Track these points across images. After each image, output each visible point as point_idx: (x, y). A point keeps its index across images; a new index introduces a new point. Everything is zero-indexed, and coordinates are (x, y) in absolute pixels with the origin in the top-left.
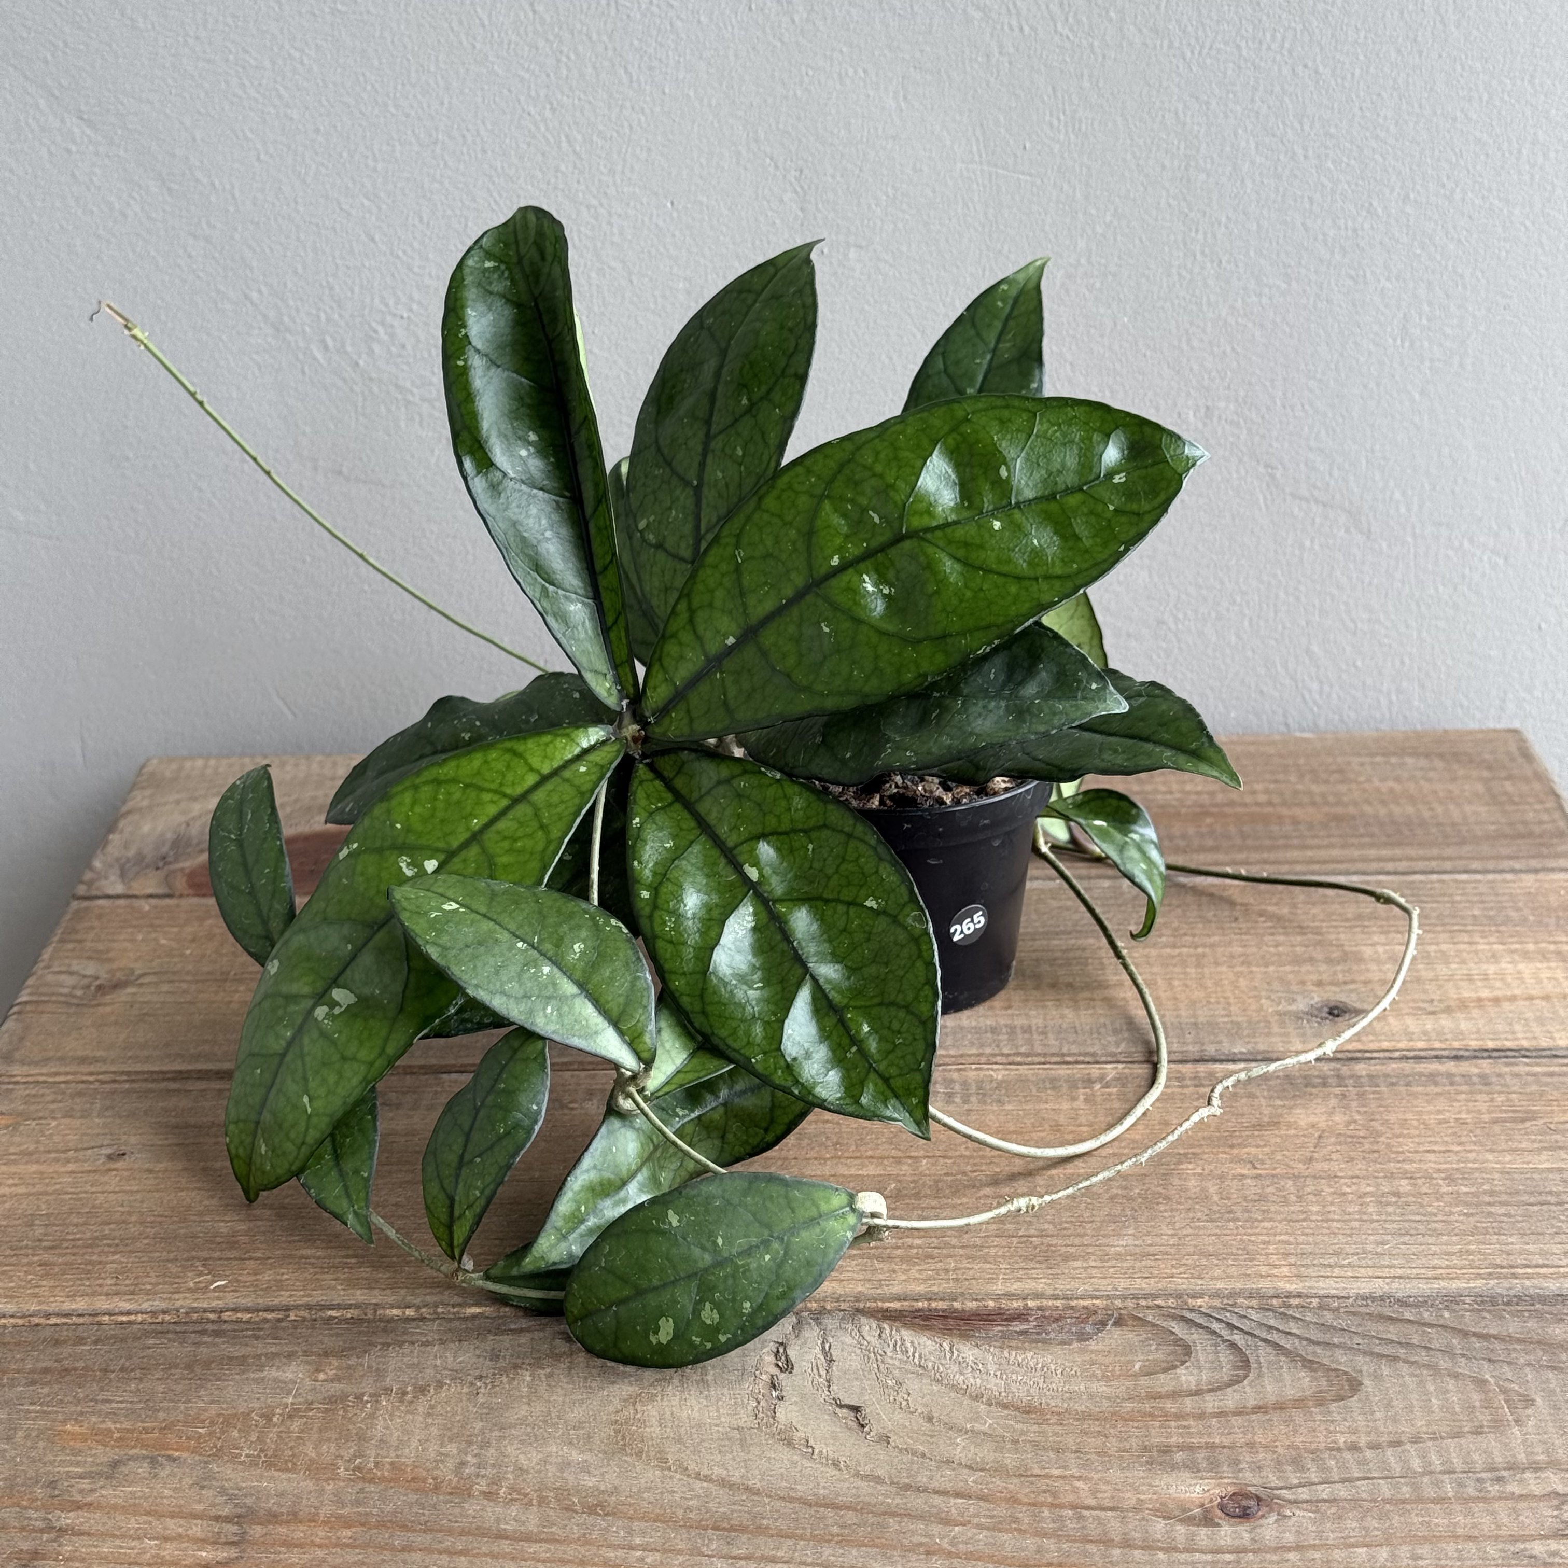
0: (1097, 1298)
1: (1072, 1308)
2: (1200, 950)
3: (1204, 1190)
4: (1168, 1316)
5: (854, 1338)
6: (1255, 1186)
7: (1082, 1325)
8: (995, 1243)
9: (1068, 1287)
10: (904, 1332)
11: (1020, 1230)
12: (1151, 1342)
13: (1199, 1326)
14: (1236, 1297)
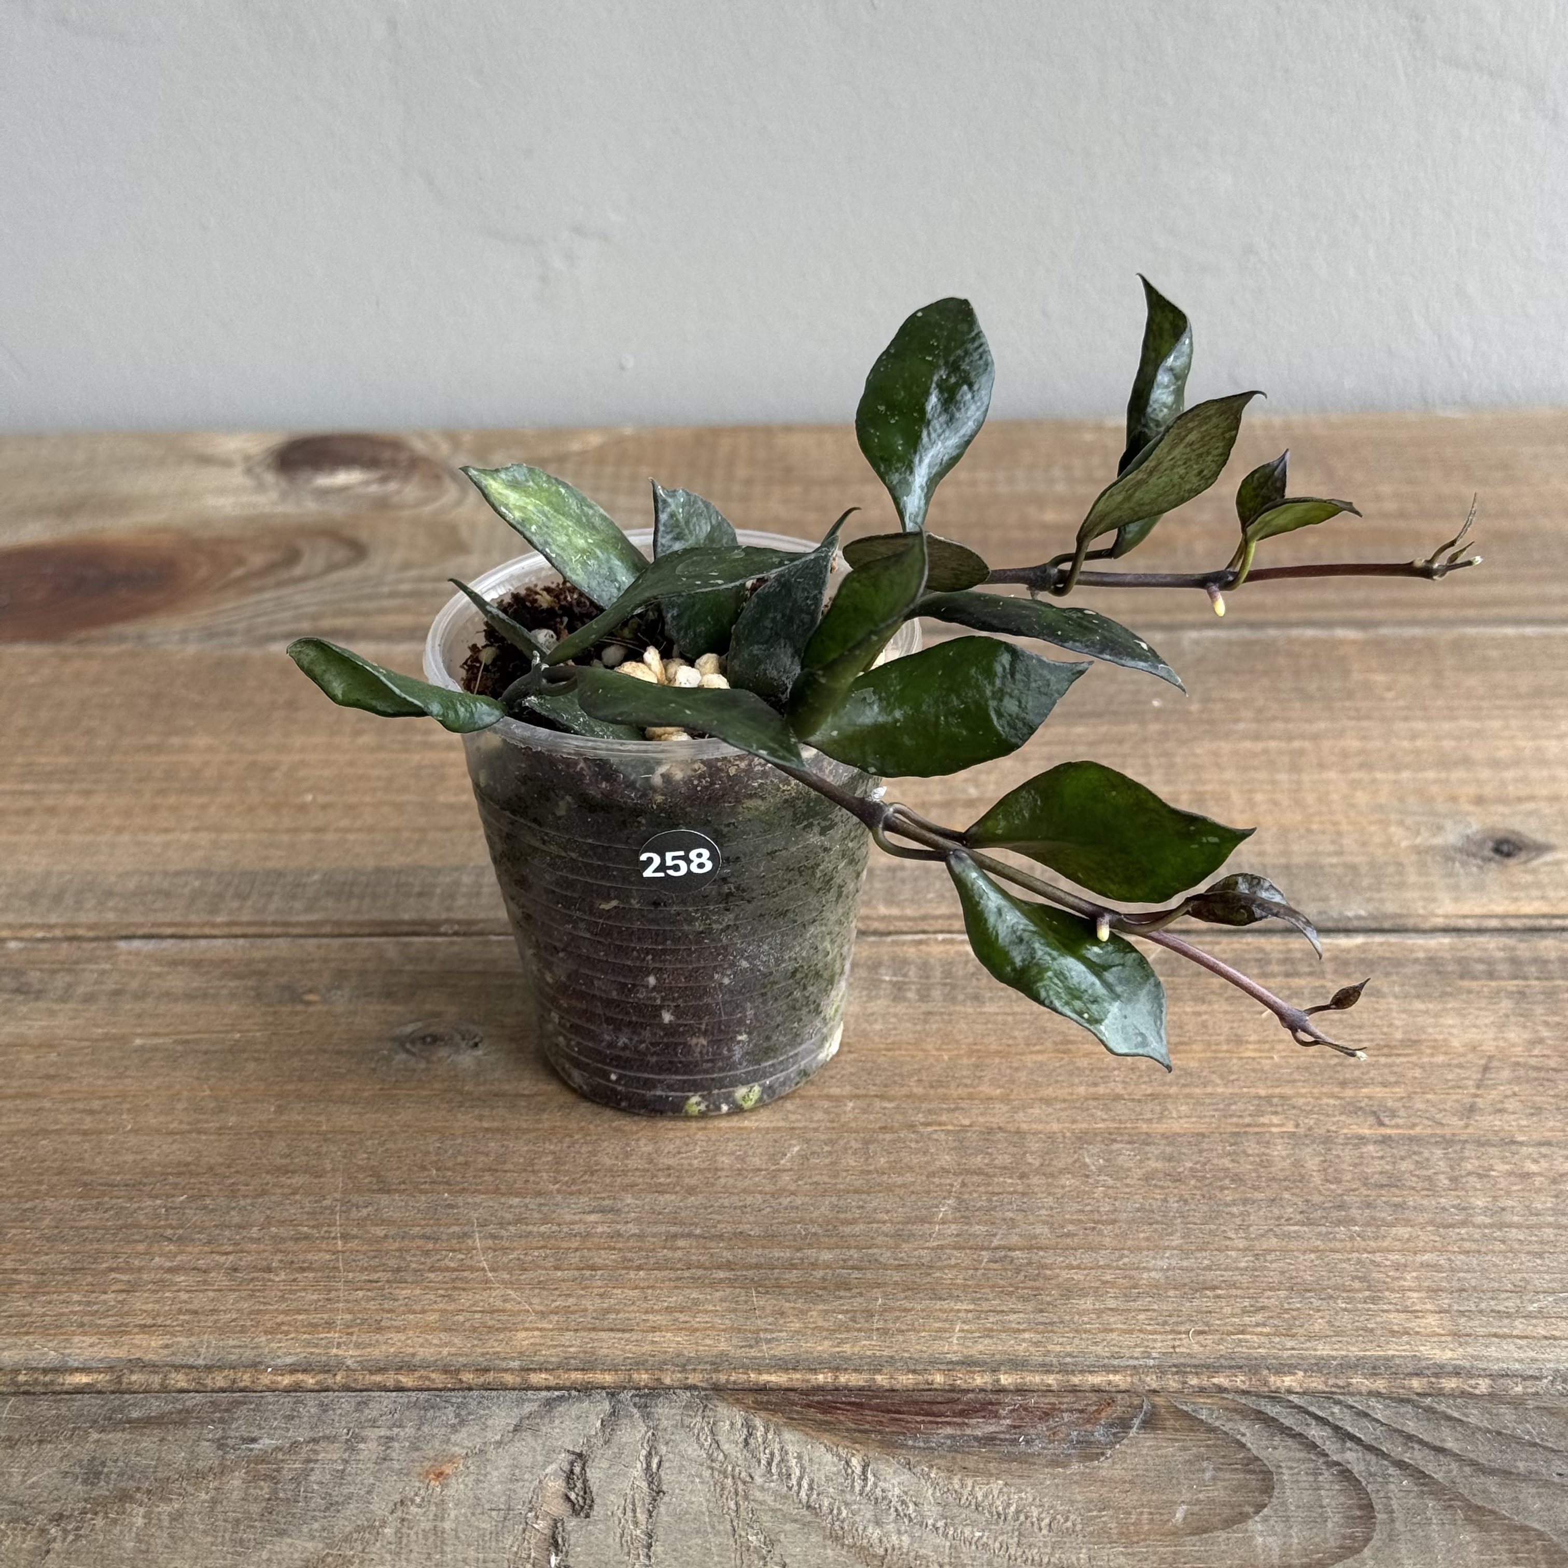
0: (1116, 1370)
1: (1074, 1390)
4: (1235, 1410)
5: (702, 1446)
6: (1382, 1158)
7: (1089, 1427)
8: (953, 1262)
9: (1069, 1349)
10: (788, 1436)
11: (994, 1235)
12: (1205, 1464)
13: (1287, 1432)
14: (1350, 1373)
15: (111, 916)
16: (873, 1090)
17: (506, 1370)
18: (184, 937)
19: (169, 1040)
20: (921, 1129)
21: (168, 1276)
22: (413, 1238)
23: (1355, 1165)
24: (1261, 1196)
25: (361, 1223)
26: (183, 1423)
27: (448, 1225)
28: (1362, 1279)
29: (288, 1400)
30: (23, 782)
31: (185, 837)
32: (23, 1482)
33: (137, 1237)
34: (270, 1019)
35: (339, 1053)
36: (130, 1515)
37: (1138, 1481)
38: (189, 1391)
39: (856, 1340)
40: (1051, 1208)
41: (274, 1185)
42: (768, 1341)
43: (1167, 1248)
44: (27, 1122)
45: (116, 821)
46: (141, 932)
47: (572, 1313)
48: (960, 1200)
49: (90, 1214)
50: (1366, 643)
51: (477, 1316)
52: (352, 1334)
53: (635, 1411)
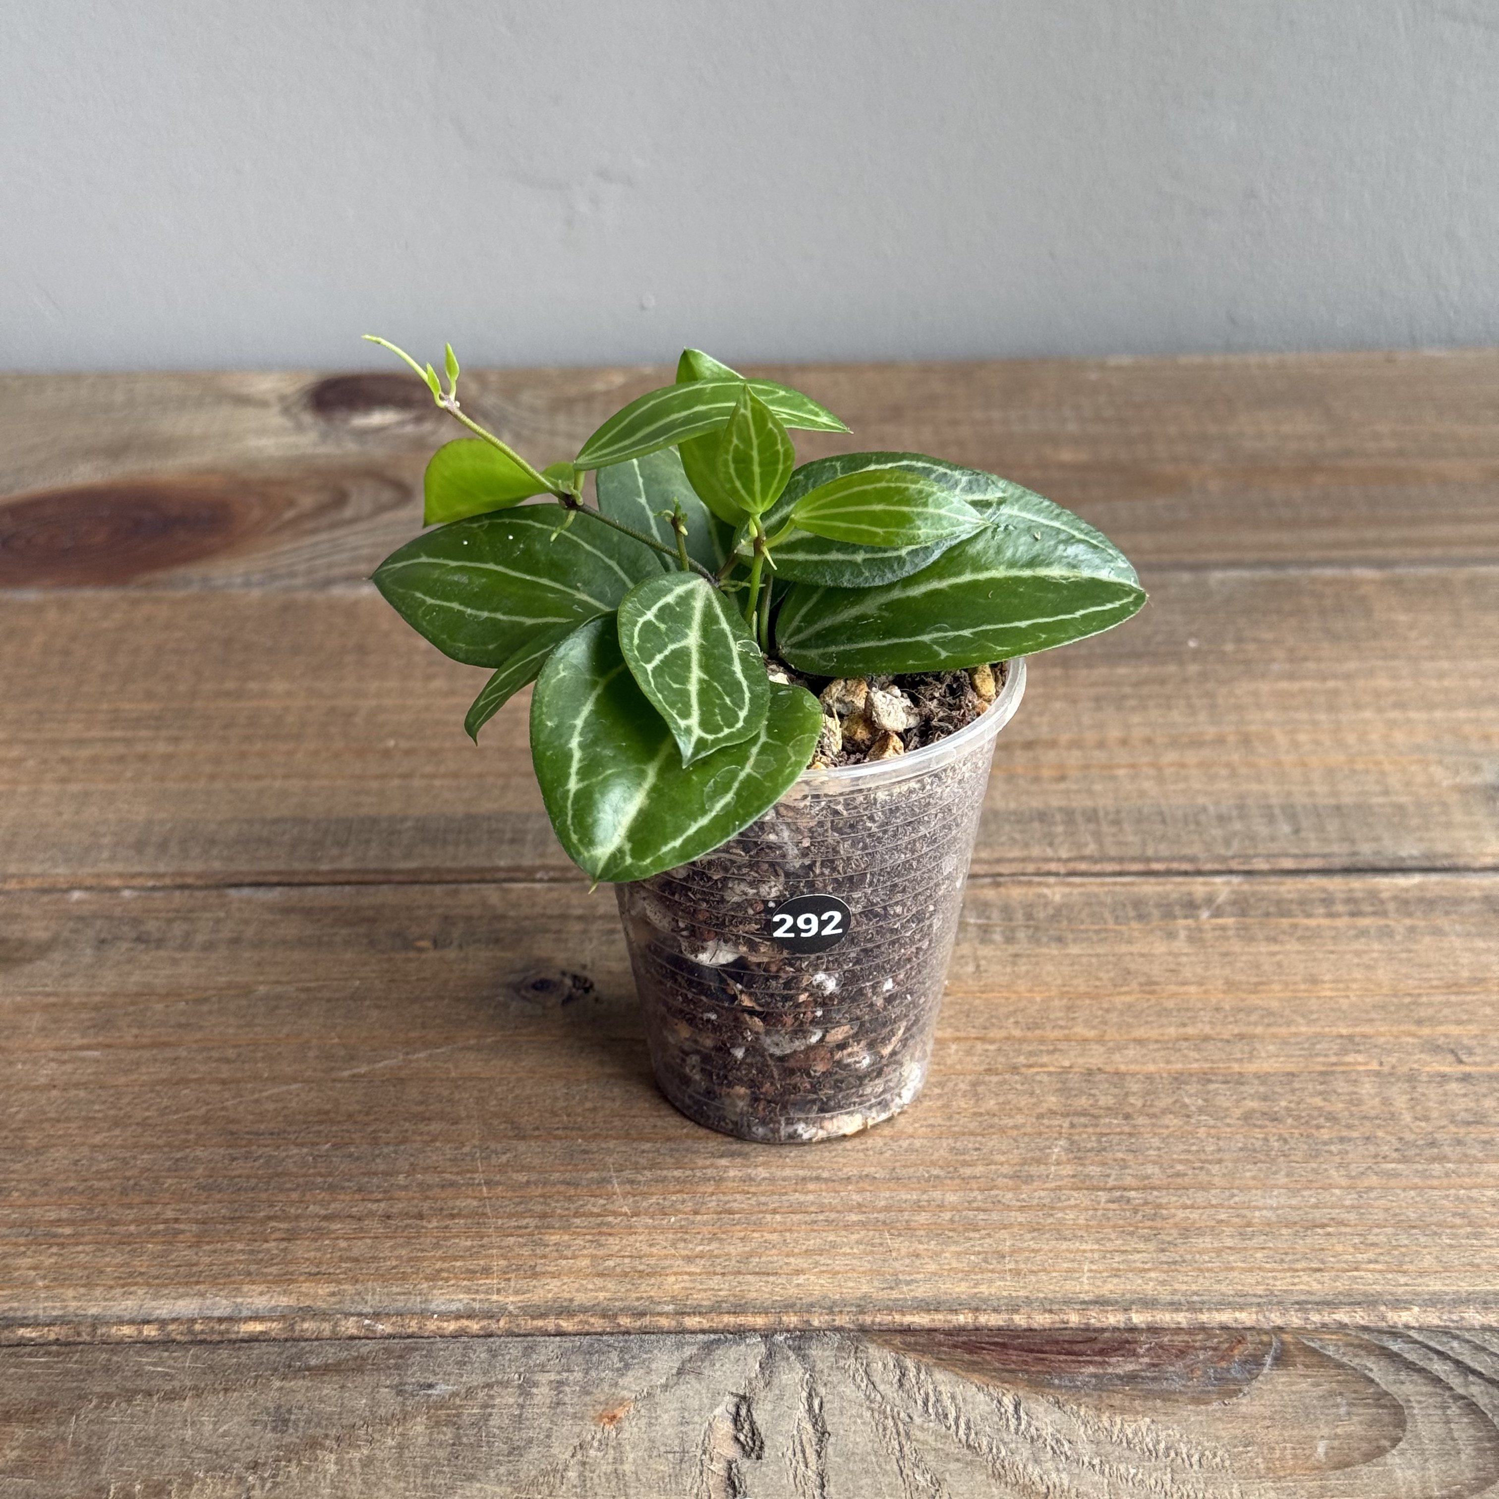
0: (1241, 1309)
1: (1203, 1328)
2: (1331, 684)
3: (1386, 1101)
4: (1360, 1346)
5: (859, 1387)
6: (1465, 1095)
7: (1224, 1364)
8: (1072, 1202)
9: (1194, 1287)
10: (939, 1376)
11: (1108, 1176)
12: (1339, 1399)
13: (1411, 1366)
14: (1463, 1308)
15: (217, 865)
16: (973, 1033)
17: (660, 1314)
18: (290, 885)
19: (291, 989)
20: (1023, 1070)
21: (324, 1224)
22: (555, 1184)
23: (1441, 1103)
24: (1355, 1134)
25: (503, 1169)
26: (360, 1370)
27: (586, 1170)
28: (1463, 1216)
29: (457, 1347)
30: (112, 728)
31: (278, 784)
32: (215, 1430)
33: (288, 1186)
34: (386, 966)
35: (458, 999)
36: (323, 1462)
37: (1277, 1417)
38: (360, 1338)
39: (991, 1281)
40: (1159, 1149)
41: (414, 1132)
42: (908, 1283)
43: (1275, 1186)
44: (165, 1072)
45: (208, 769)
46: (248, 880)
47: (717, 1257)
48: (1072, 1143)
49: (241, 1162)
50: (1383, 583)
51: (627, 1260)
52: (509, 1280)
53: (790, 1353)
